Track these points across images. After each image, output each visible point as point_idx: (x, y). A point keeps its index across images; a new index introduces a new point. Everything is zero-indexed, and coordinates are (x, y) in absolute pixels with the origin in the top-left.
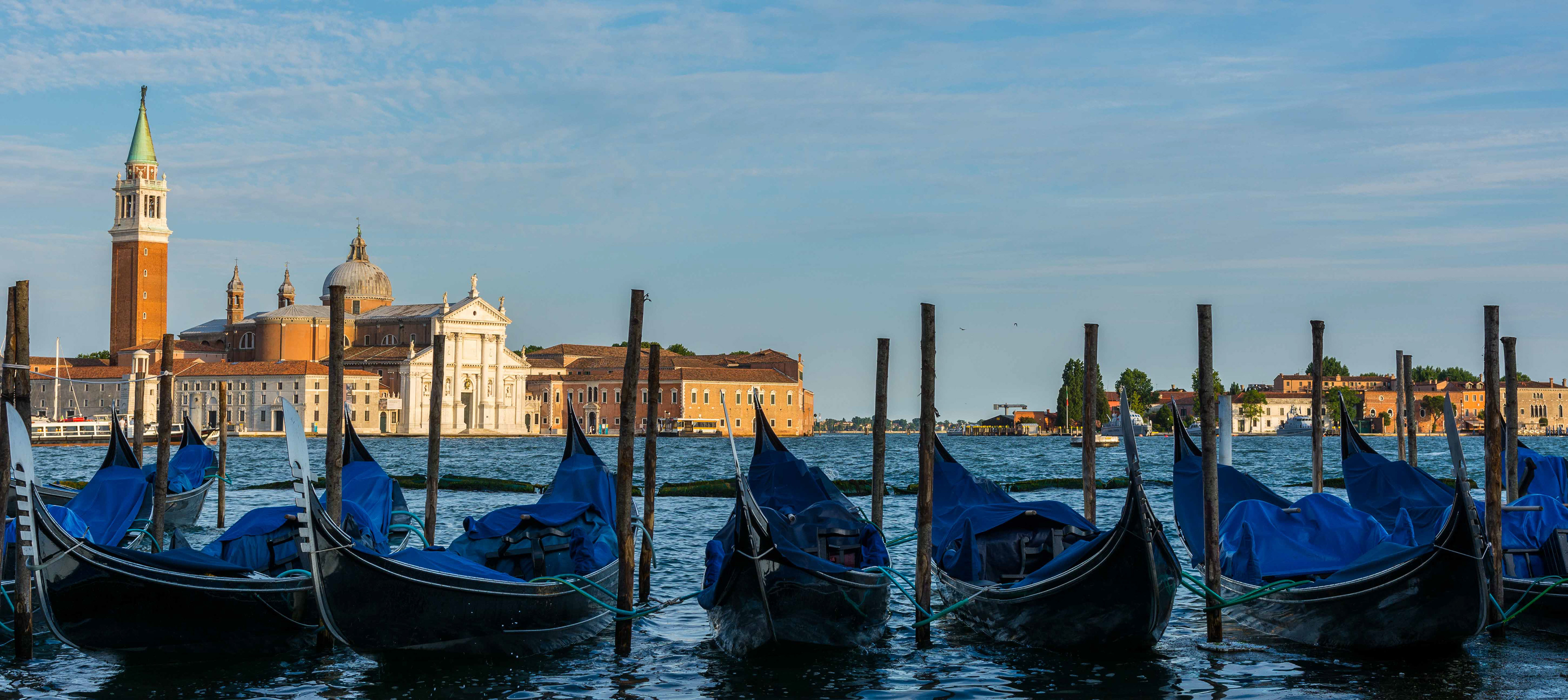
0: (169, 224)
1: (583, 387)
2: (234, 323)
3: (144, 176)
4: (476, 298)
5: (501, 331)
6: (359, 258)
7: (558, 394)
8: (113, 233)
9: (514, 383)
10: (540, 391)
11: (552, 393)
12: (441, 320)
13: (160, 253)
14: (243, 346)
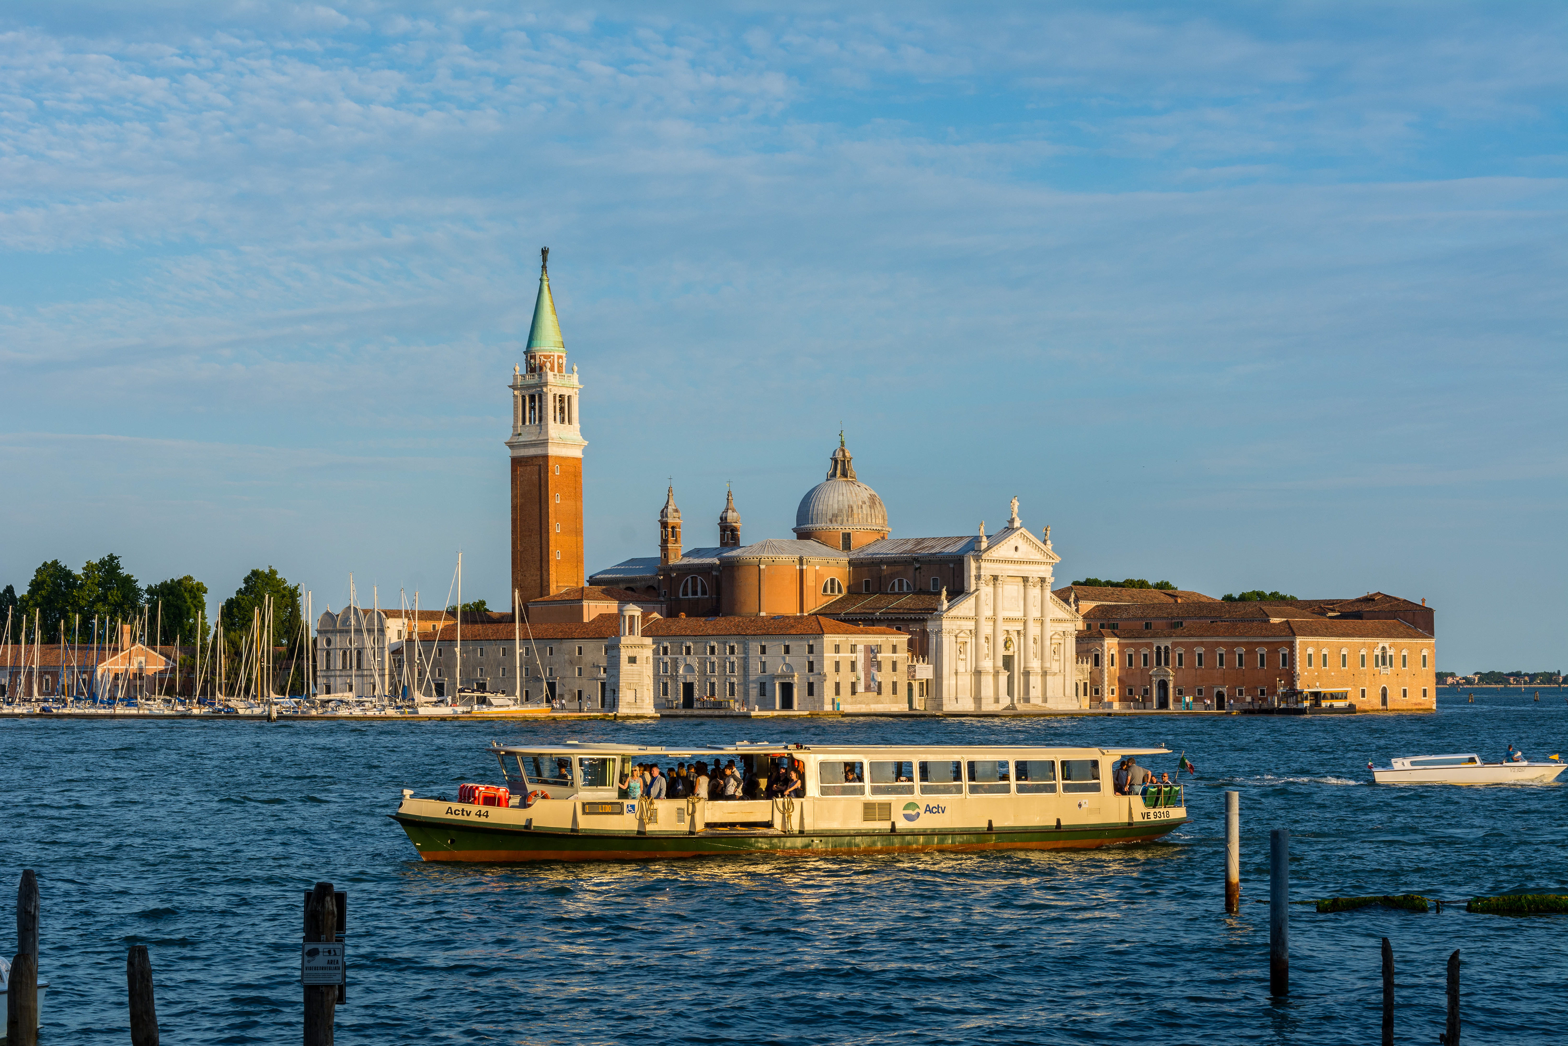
0: (584, 432)
1: (1149, 646)
2: (671, 562)
3: (552, 369)
4: (1018, 529)
5: (1046, 571)
6: (844, 474)
7: (1112, 655)
8: (511, 445)
9: (1062, 642)
10: (1088, 651)
11: (1106, 654)
12: (978, 559)
13: (573, 469)
14: (685, 593)
